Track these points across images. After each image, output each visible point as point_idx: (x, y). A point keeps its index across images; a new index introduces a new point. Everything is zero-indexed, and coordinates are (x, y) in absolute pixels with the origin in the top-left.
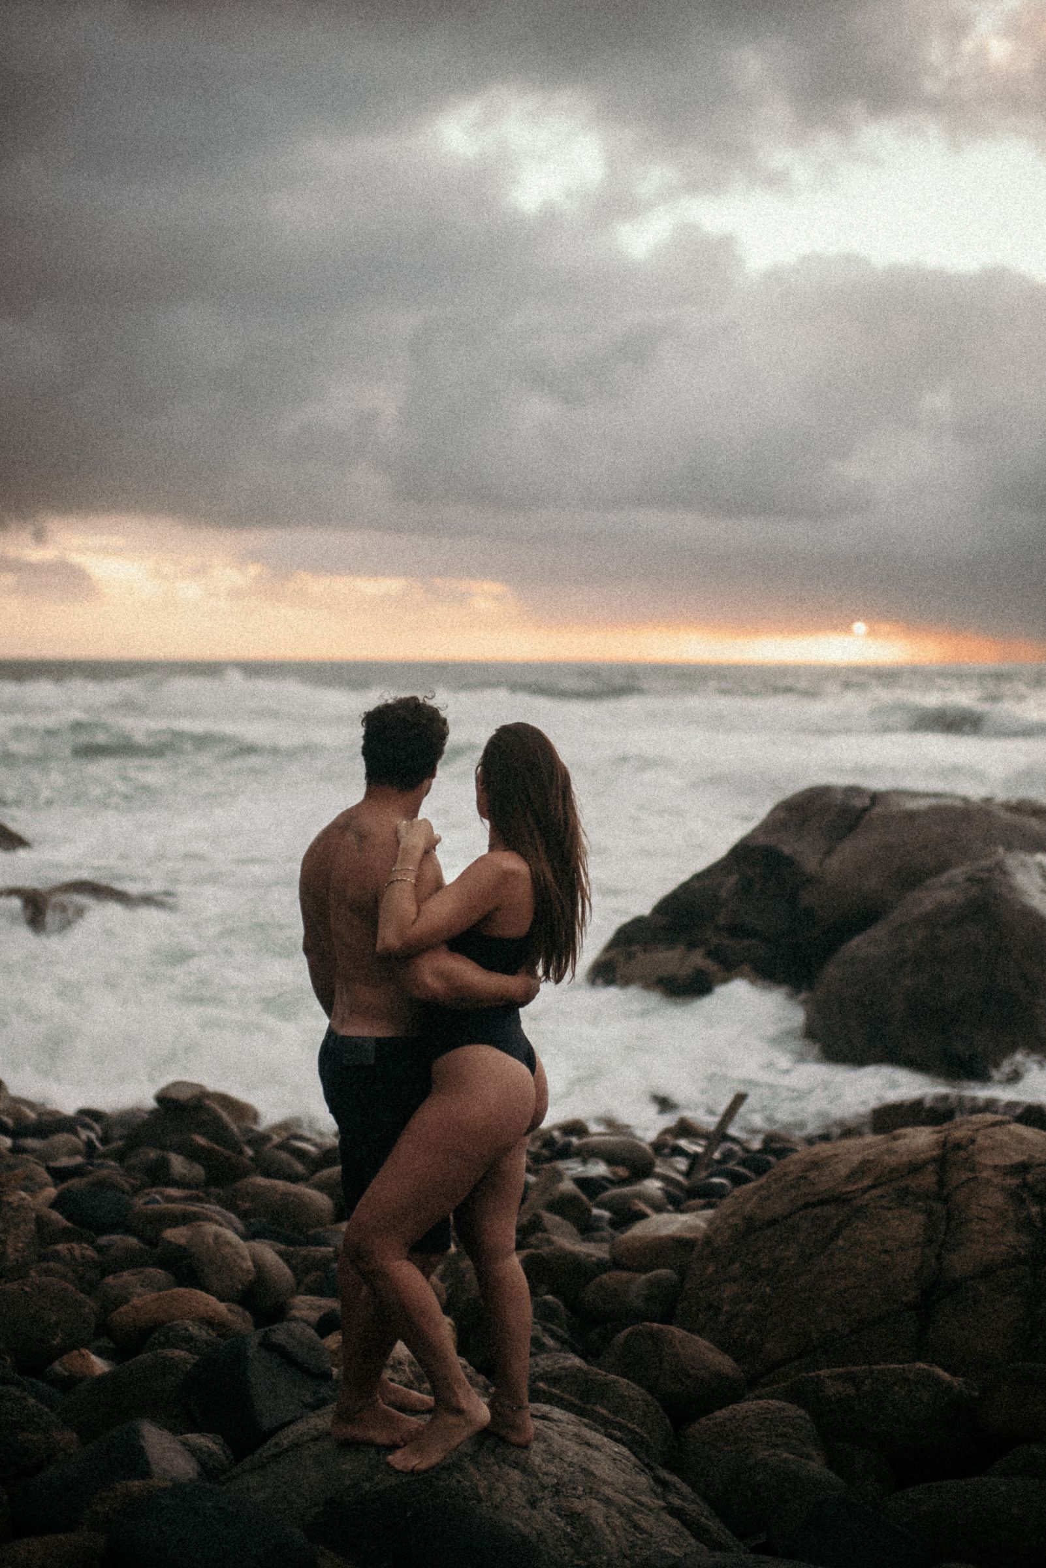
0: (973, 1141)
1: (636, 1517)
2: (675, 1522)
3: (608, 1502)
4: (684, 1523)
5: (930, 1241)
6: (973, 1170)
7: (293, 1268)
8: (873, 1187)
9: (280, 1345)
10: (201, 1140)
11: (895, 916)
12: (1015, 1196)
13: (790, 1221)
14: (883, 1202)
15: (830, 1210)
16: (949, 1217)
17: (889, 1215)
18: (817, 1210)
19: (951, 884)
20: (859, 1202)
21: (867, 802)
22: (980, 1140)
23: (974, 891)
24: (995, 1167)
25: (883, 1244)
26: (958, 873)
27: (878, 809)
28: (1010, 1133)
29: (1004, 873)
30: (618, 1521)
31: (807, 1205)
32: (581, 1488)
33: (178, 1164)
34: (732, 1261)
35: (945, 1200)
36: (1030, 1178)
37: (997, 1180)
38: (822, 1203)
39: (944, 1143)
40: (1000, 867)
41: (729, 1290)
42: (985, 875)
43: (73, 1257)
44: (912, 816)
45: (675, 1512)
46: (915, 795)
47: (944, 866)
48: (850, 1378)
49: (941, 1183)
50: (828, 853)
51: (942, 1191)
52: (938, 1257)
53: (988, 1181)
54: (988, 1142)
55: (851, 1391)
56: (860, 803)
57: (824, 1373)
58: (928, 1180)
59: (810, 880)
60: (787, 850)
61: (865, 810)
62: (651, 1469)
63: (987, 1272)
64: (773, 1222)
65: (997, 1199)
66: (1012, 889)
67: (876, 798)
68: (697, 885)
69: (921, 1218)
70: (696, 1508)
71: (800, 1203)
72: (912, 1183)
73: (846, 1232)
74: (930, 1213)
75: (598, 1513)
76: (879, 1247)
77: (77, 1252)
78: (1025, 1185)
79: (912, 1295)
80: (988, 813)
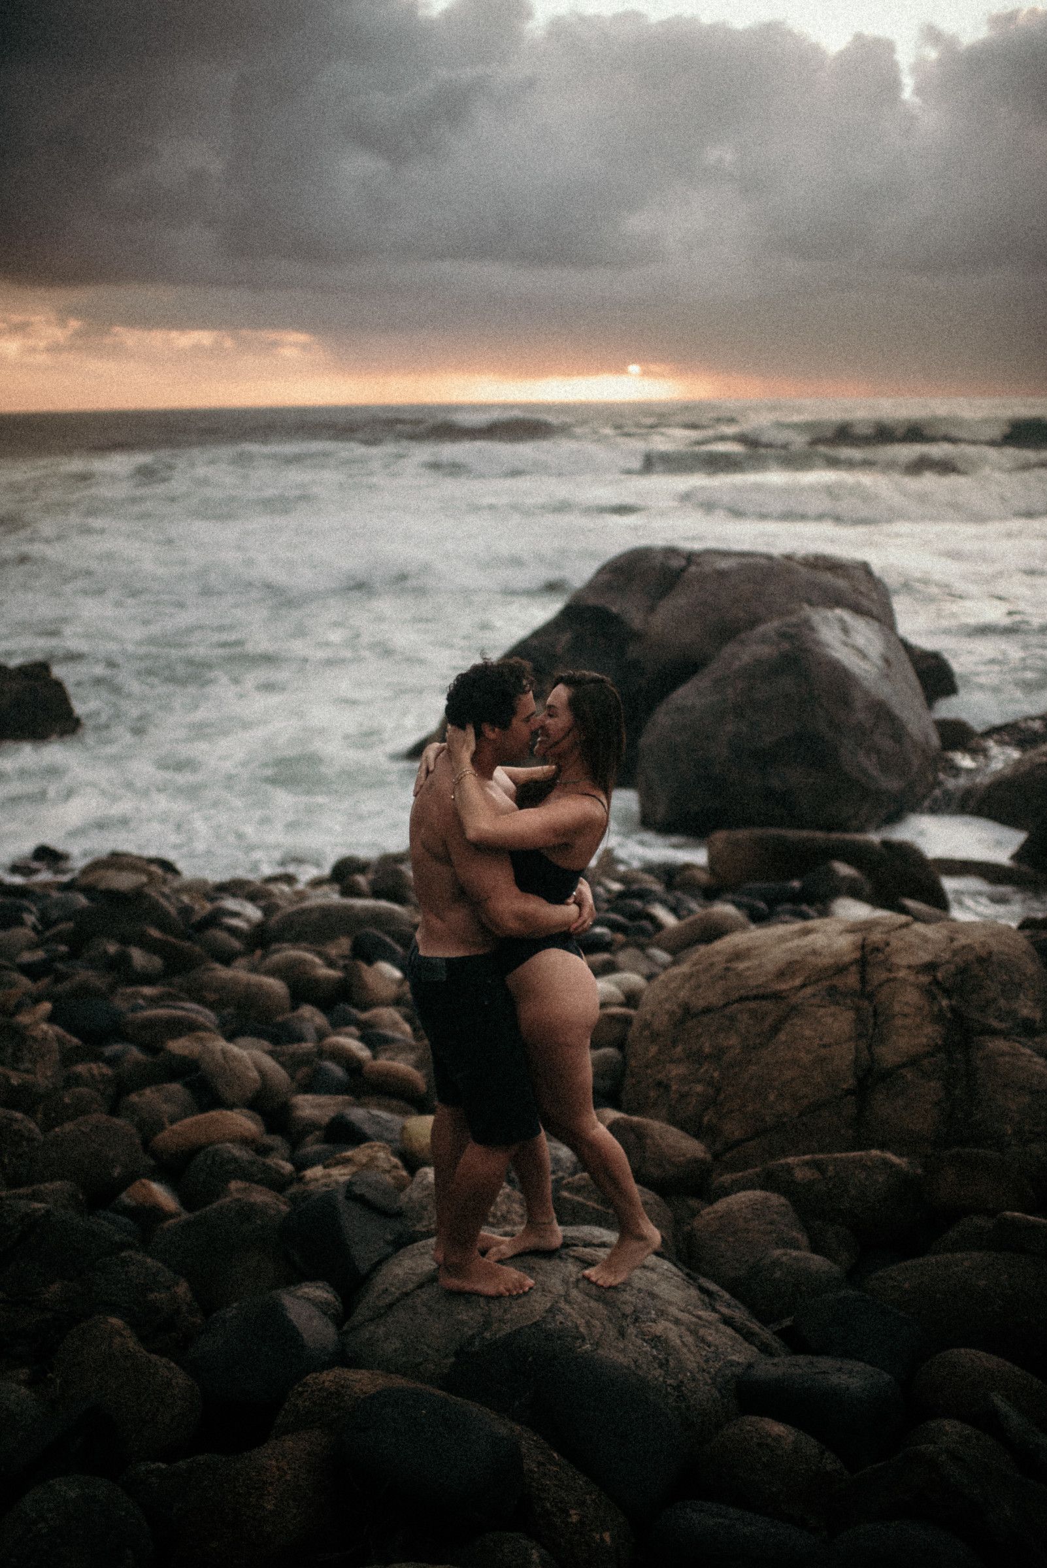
0: (888, 944)
1: (702, 1332)
2: (729, 1331)
3: (677, 1322)
4: (736, 1329)
5: (860, 1036)
6: (890, 971)
7: (283, 1064)
8: (803, 986)
9: (362, 1196)
10: (155, 933)
11: (715, 668)
12: (928, 993)
13: (727, 1011)
14: (813, 1001)
15: (768, 1005)
16: (875, 1014)
17: (822, 1011)
18: (753, 1005)
19: (764, 640)
20: (794, 1000)
21: (683, 562)
22: (895, 943)
23: (786, 646)
24: (909, 967)
25: (821, 1040)
26: (769, 627)
27: (693, 569)
28: (918, 934)
29: (812, 629)
30: (689, 1339)
31: (742, 999)
32: (653, 1312)
33: (138, 957)
34: (674, 1043)
35: (870, 997)
36: (939, 975)
37: (912, 978)
38: (756, 998)
39: (863, 947)
40: (807, 623)
41: (677, 1070)
42: (793, 631)
43: (93, 1076)
44: (722, 574)
45: (727, 1321)
46: (726, 554)
47: (754, 622)
48: (818, 1166)
49: (863, 980)
50: (652, 609)
51: (865, 992)
52: (869, 1047)
53: (904, 980)
54: (901, 944)
55: (817, 1175)
56: (676, 563)
57: (790, 1160)
58: (852, 980)
59: (637, 636)
60: (614, 610)
61: (683, 570)
62: (695, 1280)
63: (913, 1061)
64: (707, 1010)
65: (912, 996)
66: (818, 643)
67: (691, 557)
68: (535, 642)
69: (851, 1015)
70: (740, 1314)
71: (735, 995)
72: (838, 981)
73: (787, 1027)
74: (857, 1010)
75: (674, 1334)
76: (817, 1041)
77: (96, 1072)
78: (936, 982)
79: (851, 1083)
80: (789, 571)
